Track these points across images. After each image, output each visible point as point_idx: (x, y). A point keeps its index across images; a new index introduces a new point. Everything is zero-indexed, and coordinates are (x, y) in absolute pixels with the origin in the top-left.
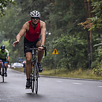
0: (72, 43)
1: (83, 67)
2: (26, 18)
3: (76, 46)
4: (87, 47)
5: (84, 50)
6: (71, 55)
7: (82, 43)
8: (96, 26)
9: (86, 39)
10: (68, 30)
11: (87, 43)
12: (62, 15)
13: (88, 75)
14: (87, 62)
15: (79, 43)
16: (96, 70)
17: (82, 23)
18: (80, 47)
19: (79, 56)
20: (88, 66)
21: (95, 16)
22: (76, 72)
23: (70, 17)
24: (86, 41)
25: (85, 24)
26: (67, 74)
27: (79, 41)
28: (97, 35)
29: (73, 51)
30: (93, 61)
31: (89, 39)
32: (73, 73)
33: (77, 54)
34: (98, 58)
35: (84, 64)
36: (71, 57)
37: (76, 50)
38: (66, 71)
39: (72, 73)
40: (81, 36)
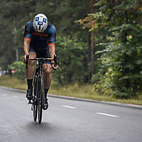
0: (67, 47)
1: (80, 80)
2: (3, 9)
3: (72, 51)
4: (87, 53)
5: (82, 57)
6: (64, 63)
7: (81, 48)
8: (99, 26)
9: (85, 42)
10: (62, 29)
11: (87, 48)
12: (54, 7)
13: (86, 92)
14: (86, 74)
15: (76, 48)
16: (97, 86)
17: (80, 21)
18: (77, 53)
19: (75, 65)
20: (87, 80)
21: (99, 11)
22: (71, 87)
23: (64, 10)
24: (86, 44)
25: (85, 22)
26: (58, 90)
27: (76, 44)
28: (102, 37)
29: (67, 58)
30: (94, 73)
31: (90, 42)
32: (66, 88)
33: (72, 62)
34: (101, 70)
35: (82, 77)
36: (65, 66)
37: (72, 56)
38: (57, 86)
39: (64, 89)
40: (79, 37)
